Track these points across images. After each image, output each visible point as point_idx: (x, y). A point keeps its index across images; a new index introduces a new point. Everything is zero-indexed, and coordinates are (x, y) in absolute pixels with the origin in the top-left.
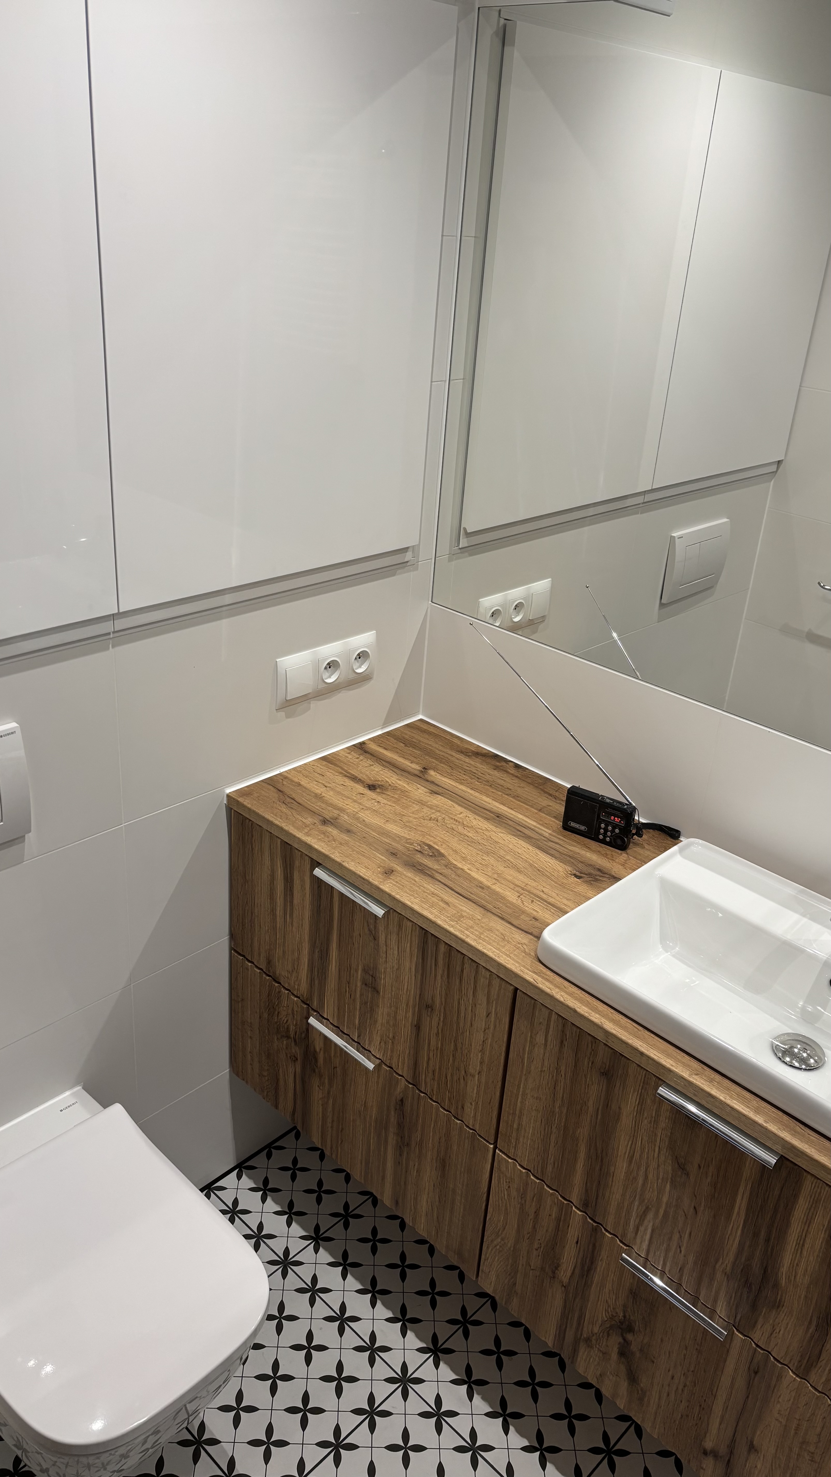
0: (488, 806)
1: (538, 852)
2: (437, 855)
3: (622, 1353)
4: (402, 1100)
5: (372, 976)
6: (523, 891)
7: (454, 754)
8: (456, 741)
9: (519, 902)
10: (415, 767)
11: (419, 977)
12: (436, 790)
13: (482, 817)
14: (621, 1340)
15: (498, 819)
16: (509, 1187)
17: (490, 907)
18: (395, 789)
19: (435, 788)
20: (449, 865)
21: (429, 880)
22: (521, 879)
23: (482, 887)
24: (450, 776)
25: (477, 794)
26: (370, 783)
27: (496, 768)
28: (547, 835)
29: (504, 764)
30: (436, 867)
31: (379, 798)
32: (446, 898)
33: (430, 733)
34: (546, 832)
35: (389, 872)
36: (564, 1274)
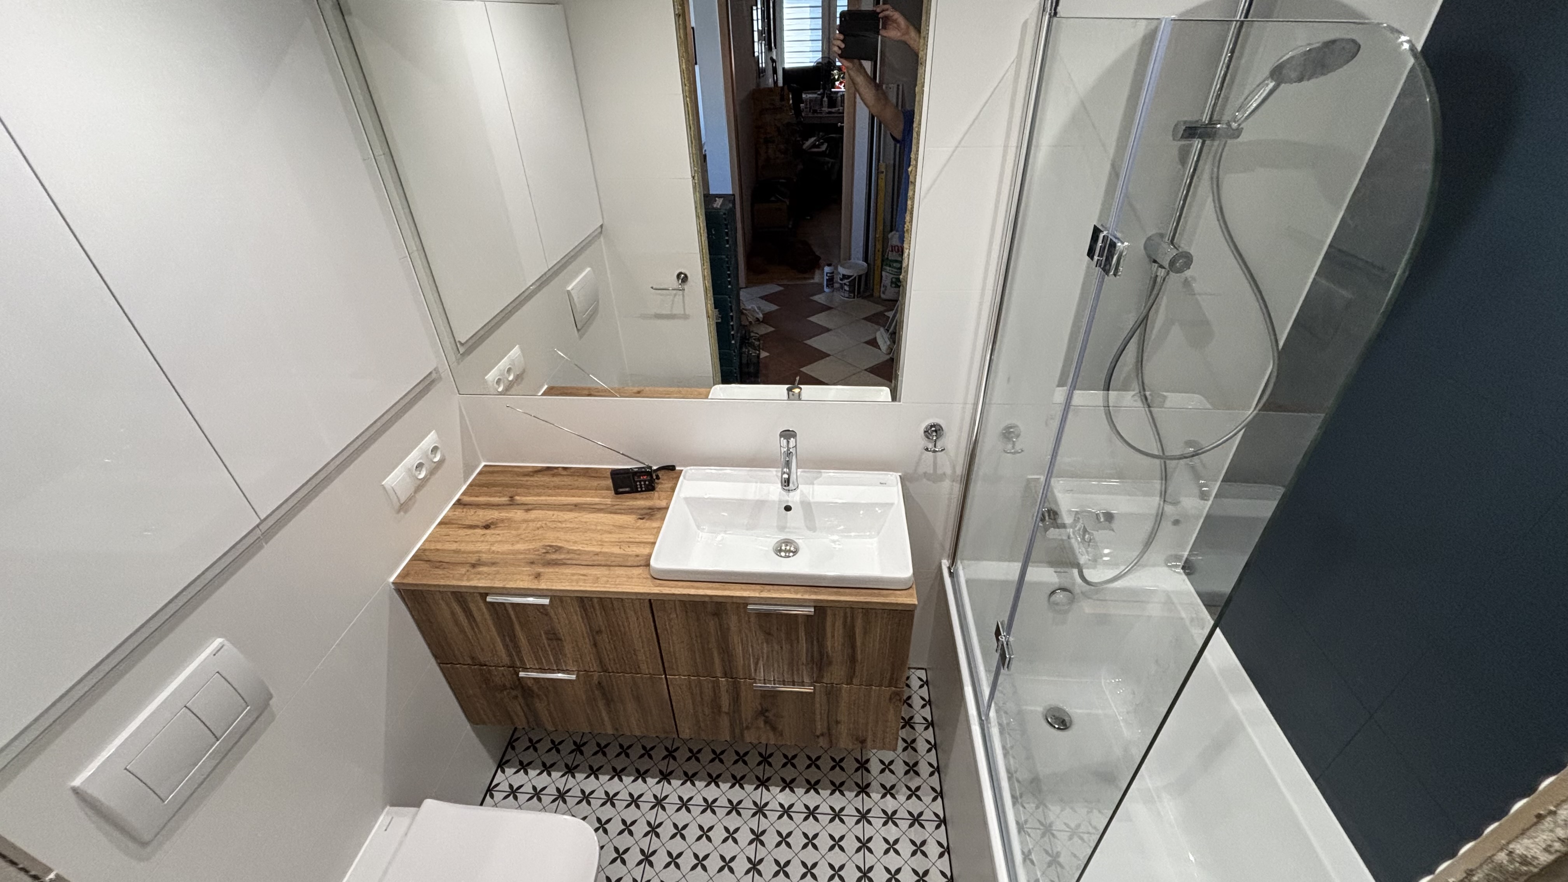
0: (565, 502)
1: (612, 515)
2: (558, 549)
3: (766, 722)
4: (599, 683)
5: (553, 634)
6: (619, 543)
7: (522, 479)
8: (516, 469)
9: (622, 552)
10: (504, 500)
11: (586, 620)
12: (528, 508)
13: (568, 511)
14: (763, 718)
15: (577, 507)
16: (681, 688)
17: (609, 563)
18: (502, 521)
19: (526, 507)
20: (569, 552)
21: (564, 567)
22: (614, 537)
23: (597, 554)
24: (530, 494)
25: (554, 498)
26: (484, 524)
27: (554, 475)
28: (609, 503)
29: (556, 471)
30: (563, 556)
31: (497, 532)
32: (582, 572)
33: (498, 472)
34: (608, 501)
35: (538, 576)
36: (725, 708)
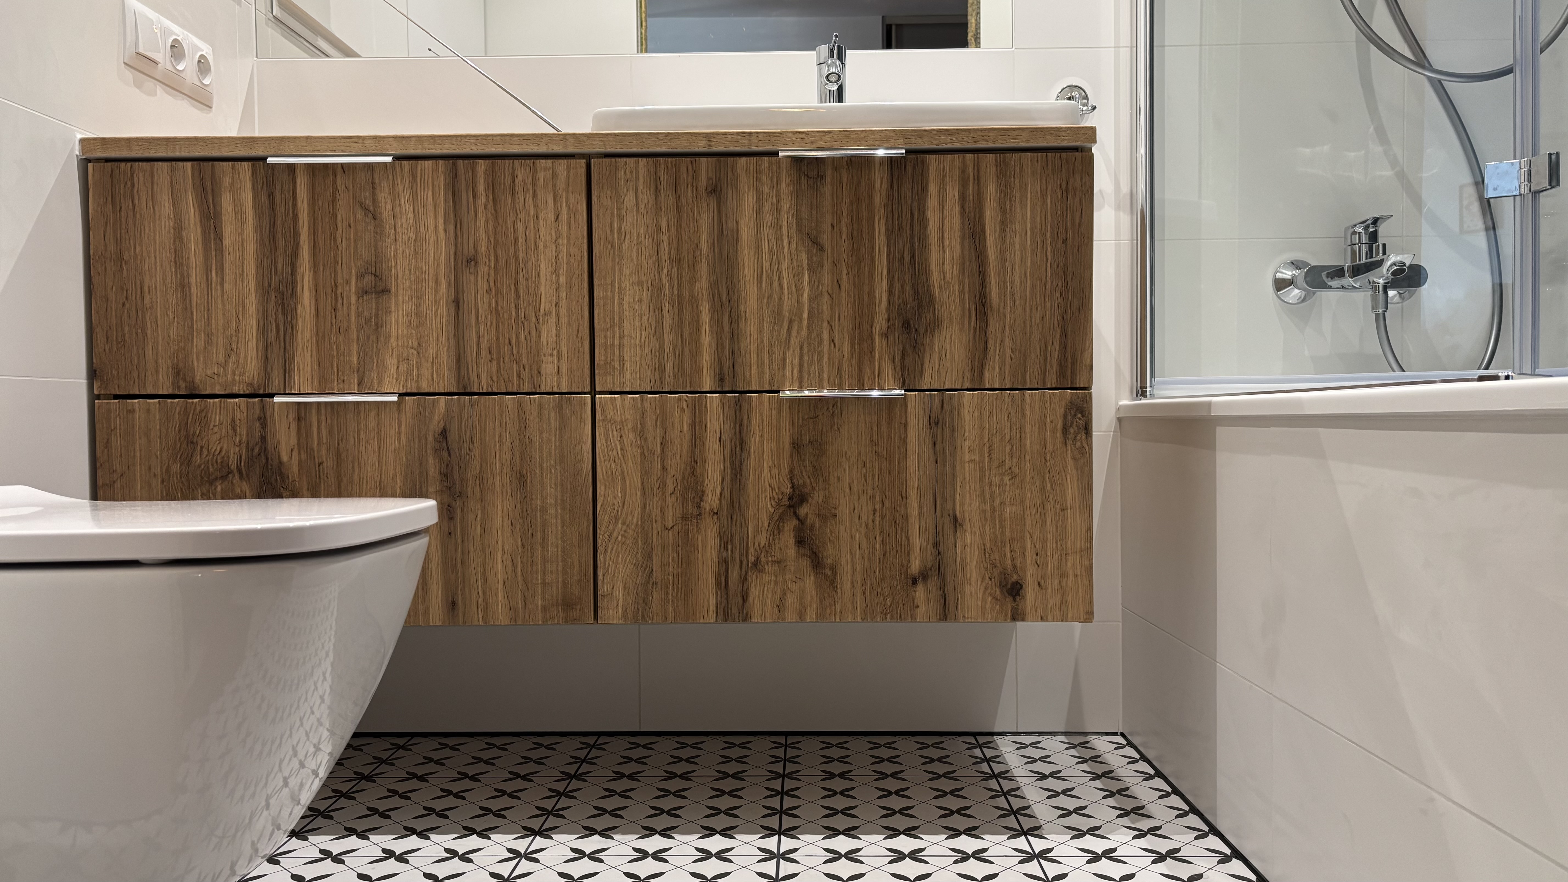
3: (799, 541)
5: (375, 276)
11: (452, 227)
16: (621, 436)
36: (712, 500)
